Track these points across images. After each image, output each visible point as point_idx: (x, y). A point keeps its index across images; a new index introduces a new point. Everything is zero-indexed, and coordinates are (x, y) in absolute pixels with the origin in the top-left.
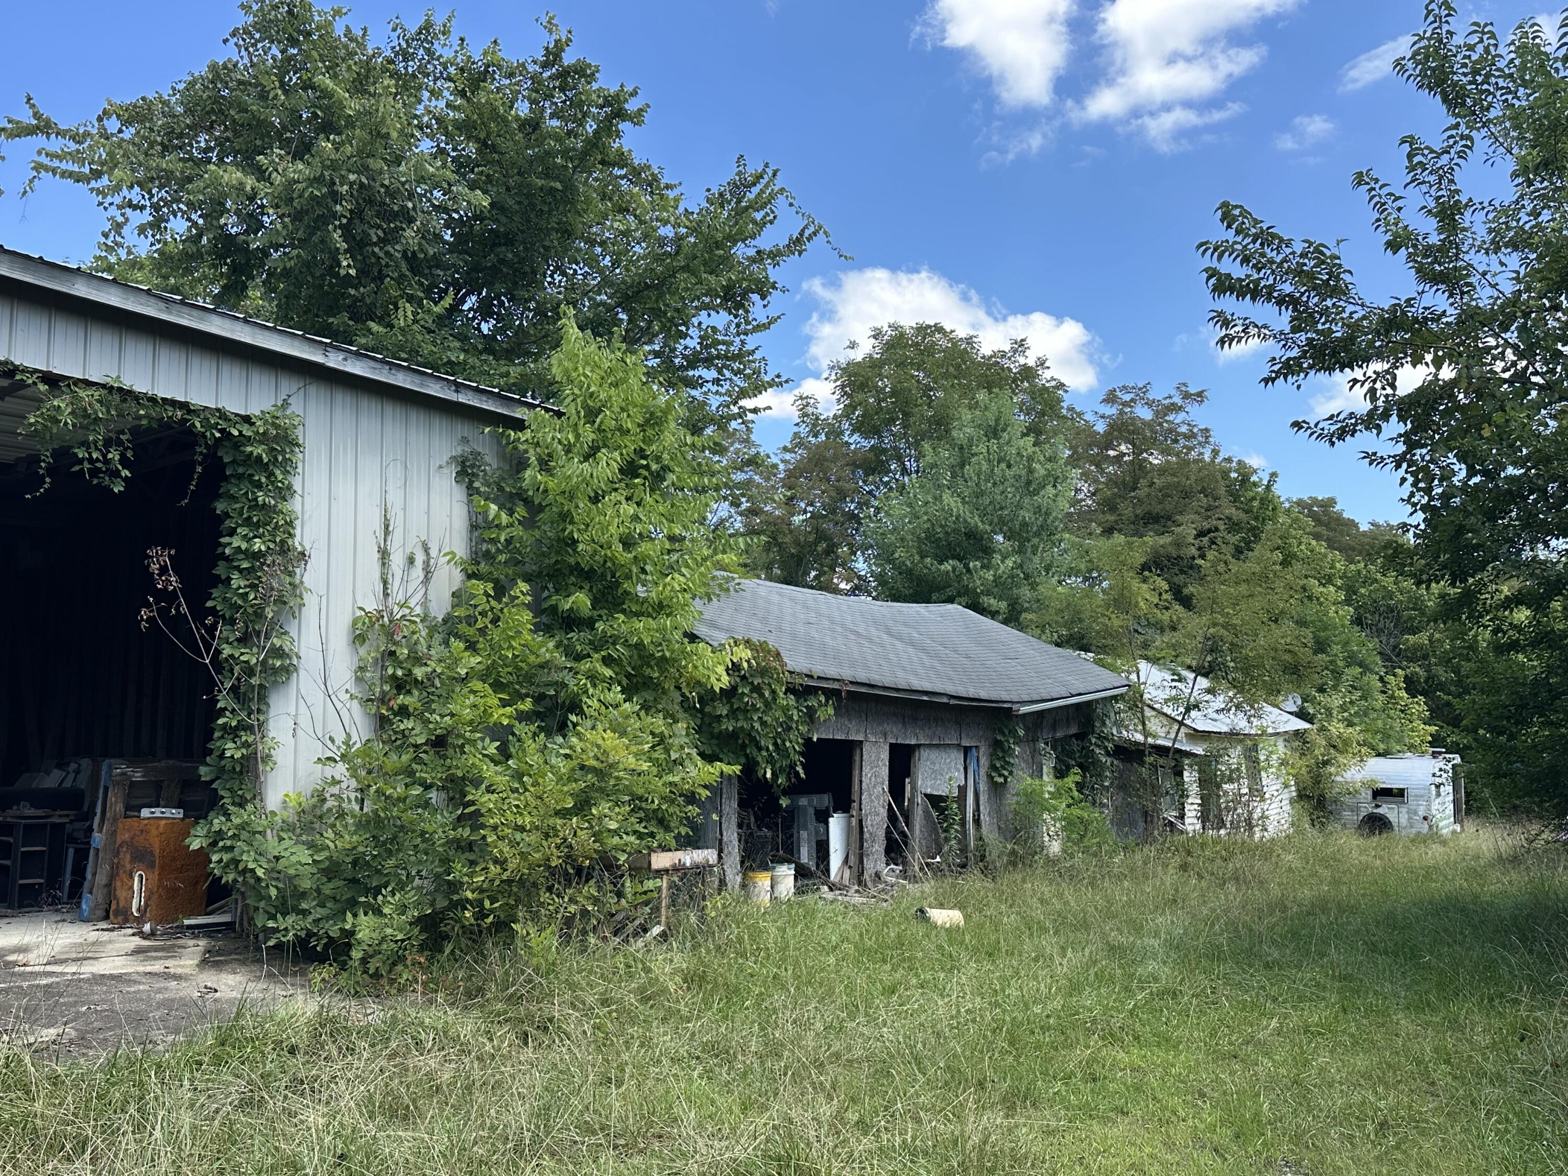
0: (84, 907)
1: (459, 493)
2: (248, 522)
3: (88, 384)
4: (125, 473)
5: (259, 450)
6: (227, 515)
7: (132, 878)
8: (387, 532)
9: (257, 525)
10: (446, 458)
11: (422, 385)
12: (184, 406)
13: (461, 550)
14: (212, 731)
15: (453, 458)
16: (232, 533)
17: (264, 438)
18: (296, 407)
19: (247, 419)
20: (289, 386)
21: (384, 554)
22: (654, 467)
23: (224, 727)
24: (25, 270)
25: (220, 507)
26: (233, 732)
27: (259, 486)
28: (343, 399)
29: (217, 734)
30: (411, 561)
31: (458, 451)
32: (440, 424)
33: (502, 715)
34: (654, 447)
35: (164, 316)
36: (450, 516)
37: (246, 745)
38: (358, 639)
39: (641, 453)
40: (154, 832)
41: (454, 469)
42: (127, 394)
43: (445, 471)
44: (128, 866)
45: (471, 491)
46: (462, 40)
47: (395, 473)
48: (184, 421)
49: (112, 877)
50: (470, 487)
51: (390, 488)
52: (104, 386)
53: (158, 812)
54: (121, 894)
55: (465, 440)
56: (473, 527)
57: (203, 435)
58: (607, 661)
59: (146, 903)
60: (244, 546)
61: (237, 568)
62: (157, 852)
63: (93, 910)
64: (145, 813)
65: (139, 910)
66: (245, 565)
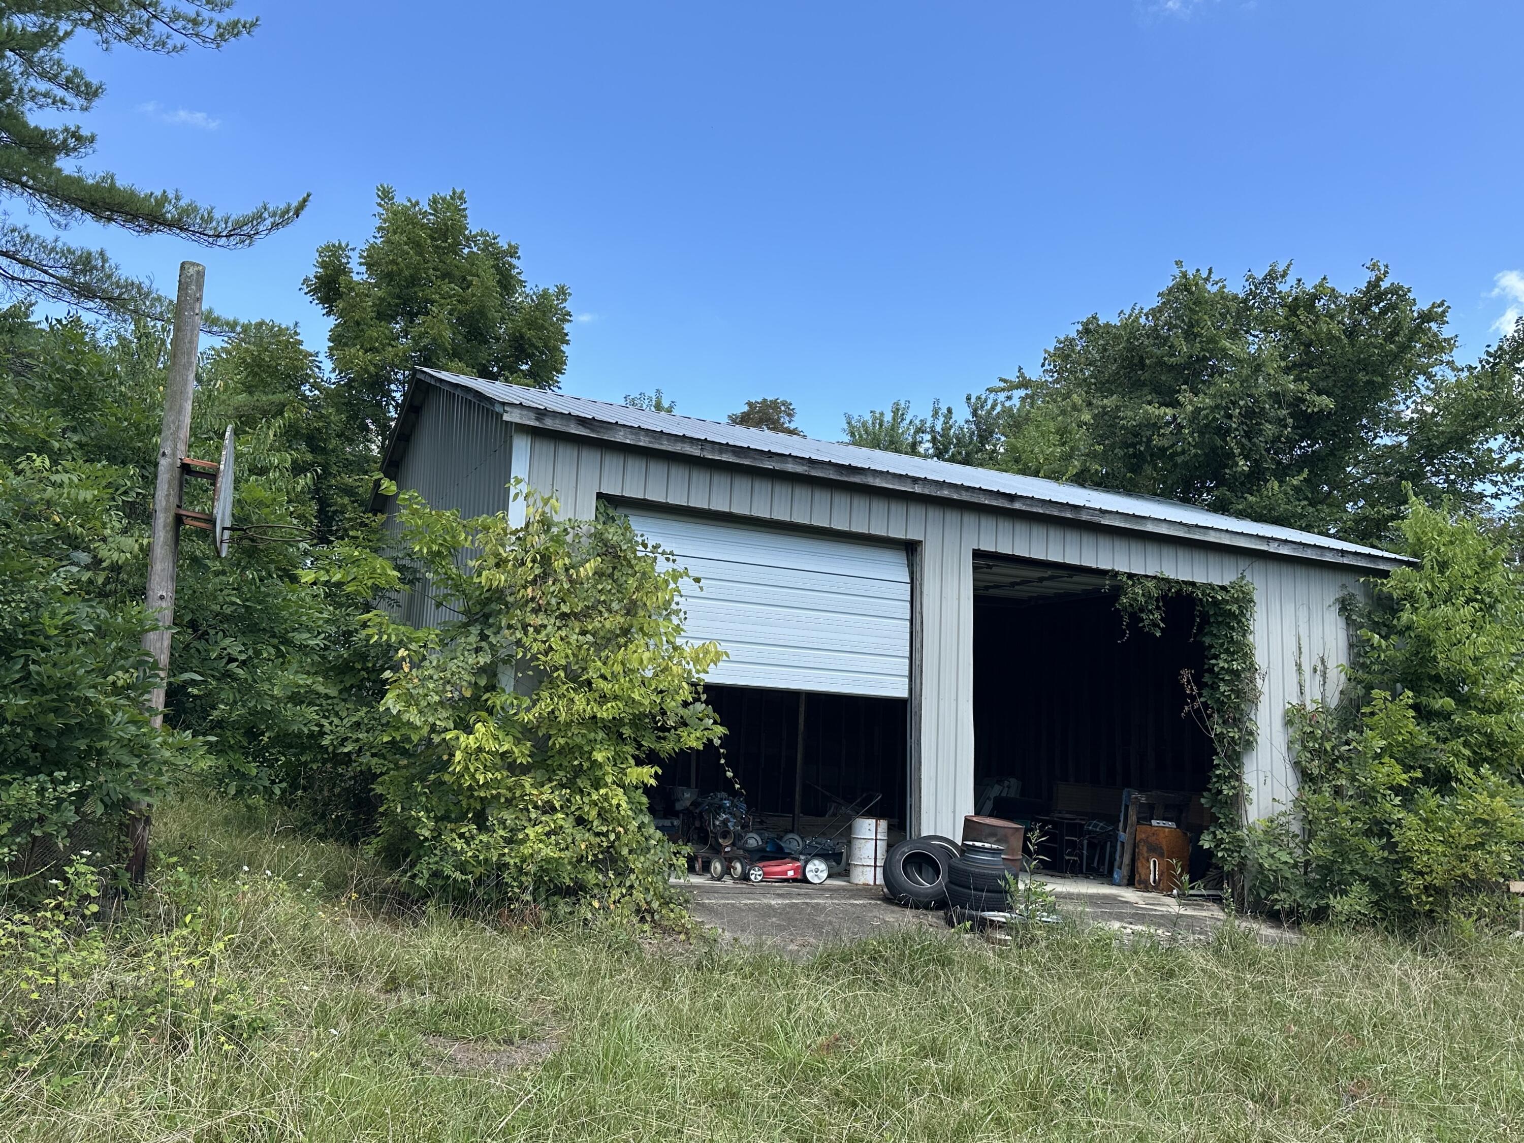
0: (1116, 876)
1: (1341, 623)
2: (1227, 651)
3: (1147, 576)
4: (1162, 625)
5: (1235, 608)
6: (1211, 646)
7: (1148, 862)
8: (1300, 653)
9: (1233, 653)
10: (1332, 600)
11: (1321, 555)
12: (1193, 584)
13: (1343, 660)
14: (1210, 778)
15: (1337, 600)
16: (1216, 657)
17: (1236, 600)
18: (1248, 578)
19: (1223, 588)
20: (1243, 564)
21: (1299, 666)
22: (1487, 600)
23: (1218, 776)
24: (1126, 521)
25: (1207, 640)
26: (1226, 780)
27: (1233, 628)
28: (1273, 568)
29: (1214, 780)
30: (1315, 671)
31: (1339, 594)
32: (1328, 576)
33: (1402, 779)
34: (1486, 586)
35: (1187, 536)
36: (1337, 639)
37: (1234, 788)
38: (1288, 723)
39: (1477, 591)
40: (1162, 835)
41: (1338, 606)
42: (1167, 580)
43: (1333, 608)
44: (1146, 855)
45: (1349, 622)
46: (1299, 280)
47: (1303, 614)
48: (1193, 592)
49: (1133, 860)
50: (1348, 618)
51: (1300, 623)
52: (1155, 577)
53: (1162, 823)
54: (1142, 870)
55: (1344, 586)
56: (1351, 646)
57: (1201, 600)
58: (1466, 744)
59: (1160, 876)
60: (1226, 666)
61: (1223, 680)
62: (1165, 848)
63: (1121, 879)
64: (1154, 822)
65: (1154, 881)
66: (1227, 678)
